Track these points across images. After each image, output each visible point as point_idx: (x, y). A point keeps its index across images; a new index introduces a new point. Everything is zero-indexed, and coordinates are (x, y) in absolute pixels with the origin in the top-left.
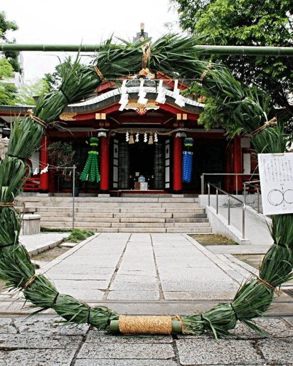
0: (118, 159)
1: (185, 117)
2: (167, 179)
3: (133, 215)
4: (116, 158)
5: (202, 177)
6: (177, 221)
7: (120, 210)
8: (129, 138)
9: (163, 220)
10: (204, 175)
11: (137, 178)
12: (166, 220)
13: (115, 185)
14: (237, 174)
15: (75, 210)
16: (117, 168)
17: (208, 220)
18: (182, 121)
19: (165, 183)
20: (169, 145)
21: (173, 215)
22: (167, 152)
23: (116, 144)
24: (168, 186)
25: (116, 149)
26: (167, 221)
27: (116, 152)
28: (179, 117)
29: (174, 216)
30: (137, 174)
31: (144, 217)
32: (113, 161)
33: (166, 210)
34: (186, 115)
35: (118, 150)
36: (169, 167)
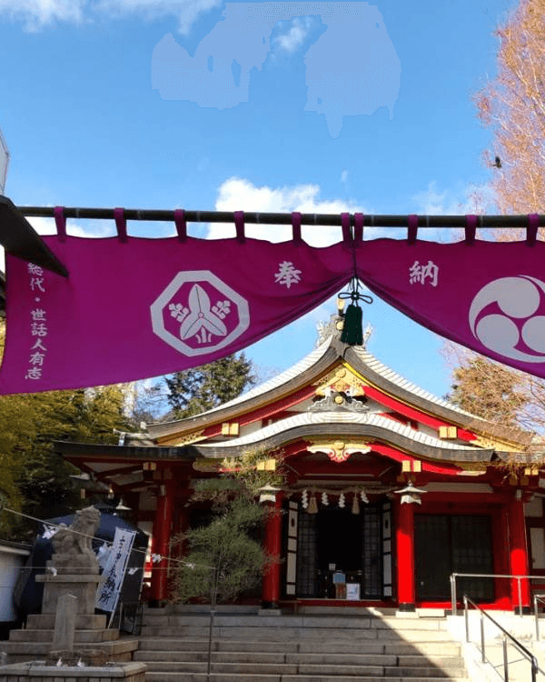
0: (297, 538)
1: (418, 467)
2: (388, 579)
3: (324, 658)
4: (292, 537)
5: (453, 580)
6: (406, 674)
7: (298, 646)
8: (308, 502)
9: (379, 670)
10: (457, 577)
11: (331, 574)
12: (385, 670)
13: (291, 590)
14: (519, 577)
15: (213, 647)
16: (295, 555)
17: (467, 672)
18: (412, 473)
19: (383, 586)
20: (388, 513)
21: (398, 659)
22: (387, 527)
23: (293, 509)
24: (388, 592)
25: (293, 521)
26: (387, 672)
27: (293, 525)
28: (406, 467)
29: (401, 662)
30: (332, 567)
31: (344, 664)
32: (287, 542)
33: (384, 647)
34: (419, 462)
35: (296, 522)
36: (390, 556)
